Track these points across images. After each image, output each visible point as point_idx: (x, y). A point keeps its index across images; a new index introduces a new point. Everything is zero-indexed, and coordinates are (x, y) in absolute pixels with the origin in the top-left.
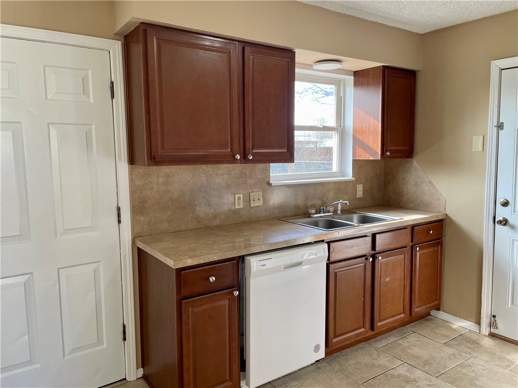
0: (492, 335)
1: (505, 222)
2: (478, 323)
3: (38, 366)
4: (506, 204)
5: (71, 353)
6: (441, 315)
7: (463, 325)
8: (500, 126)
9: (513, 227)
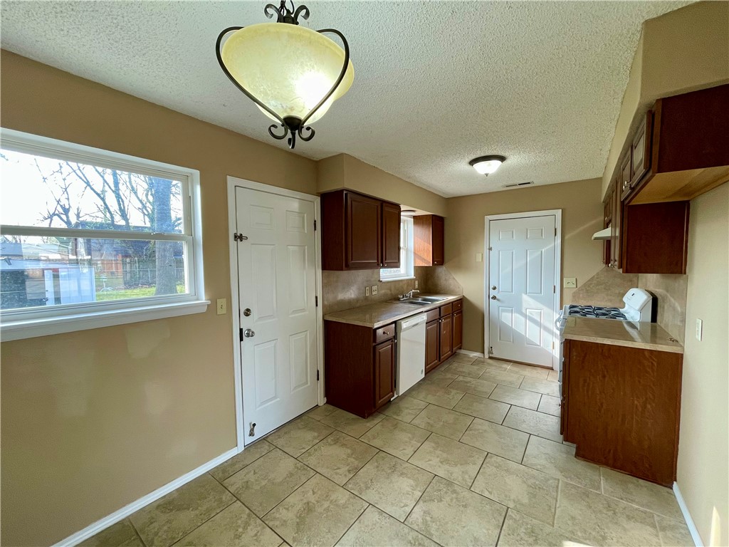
0: (490, 358)
1: (494, 298)
2: (483, 353)
3: (278, 399)
4: (494, 288)
5: (293, 390)
6: (463, 352)
7: (475, 355)
8: (490, 249)
9: (498, 300)
